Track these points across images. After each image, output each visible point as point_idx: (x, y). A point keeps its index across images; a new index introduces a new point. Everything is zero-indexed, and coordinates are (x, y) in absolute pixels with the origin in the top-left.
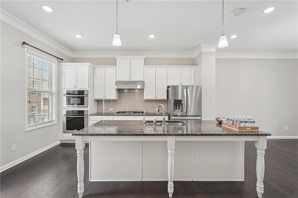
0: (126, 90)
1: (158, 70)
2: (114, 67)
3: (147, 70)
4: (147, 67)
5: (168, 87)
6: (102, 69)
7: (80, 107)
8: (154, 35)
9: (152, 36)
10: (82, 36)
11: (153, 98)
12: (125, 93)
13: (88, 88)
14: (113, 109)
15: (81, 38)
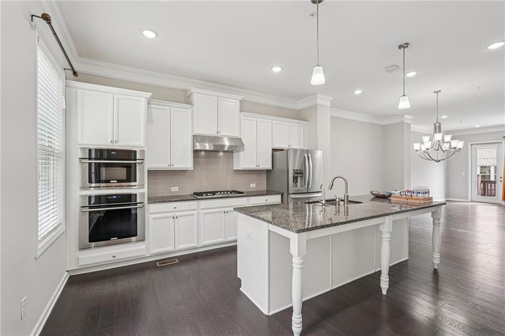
0: (203, 153)
1: (260, 121)
2: (189, 107)
3: (244, 119)
4: (244, 116)
5: (274, 150)
6: (166, 109)
7: (114, 187)
8: (281, 67)
9: (277, 70)
10: (157, 35)
11: (252, 166)
12: (201, 157)
13: (146, 146)
14: (177, 188)
15: (155, 38)
